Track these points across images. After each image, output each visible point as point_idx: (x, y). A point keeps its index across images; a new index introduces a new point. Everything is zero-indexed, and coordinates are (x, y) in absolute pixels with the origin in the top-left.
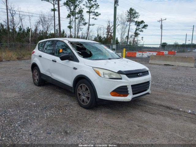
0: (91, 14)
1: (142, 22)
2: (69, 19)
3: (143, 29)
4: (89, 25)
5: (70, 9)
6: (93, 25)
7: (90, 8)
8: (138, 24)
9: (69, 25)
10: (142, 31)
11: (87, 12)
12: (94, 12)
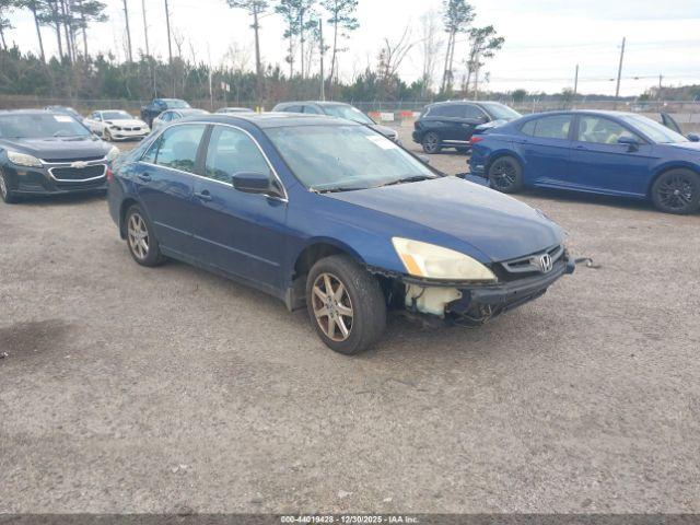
0: (340, 24)
1: (489, 30)
2: (288, 40)
3: (493, 51)
4: (335, 51)
5: (290, 17)
6: (344, 50)
7: (336, 11)
8: (478, 35)
9: (288, 54)
10: (491, 55)
11: (330, 21)
12: (347, 19)
